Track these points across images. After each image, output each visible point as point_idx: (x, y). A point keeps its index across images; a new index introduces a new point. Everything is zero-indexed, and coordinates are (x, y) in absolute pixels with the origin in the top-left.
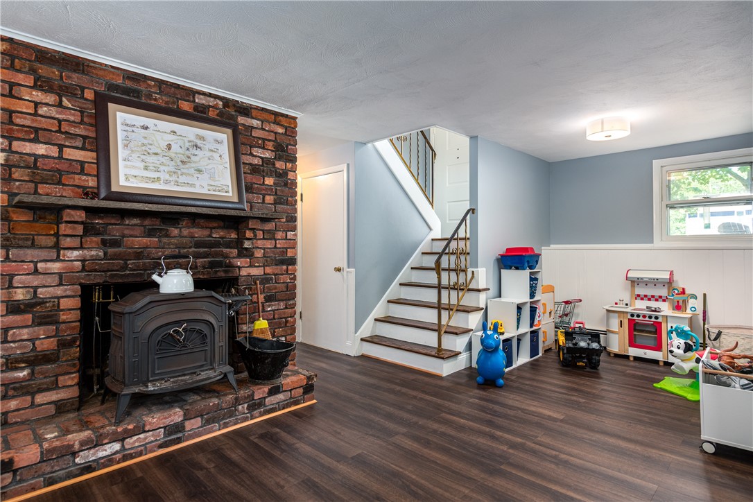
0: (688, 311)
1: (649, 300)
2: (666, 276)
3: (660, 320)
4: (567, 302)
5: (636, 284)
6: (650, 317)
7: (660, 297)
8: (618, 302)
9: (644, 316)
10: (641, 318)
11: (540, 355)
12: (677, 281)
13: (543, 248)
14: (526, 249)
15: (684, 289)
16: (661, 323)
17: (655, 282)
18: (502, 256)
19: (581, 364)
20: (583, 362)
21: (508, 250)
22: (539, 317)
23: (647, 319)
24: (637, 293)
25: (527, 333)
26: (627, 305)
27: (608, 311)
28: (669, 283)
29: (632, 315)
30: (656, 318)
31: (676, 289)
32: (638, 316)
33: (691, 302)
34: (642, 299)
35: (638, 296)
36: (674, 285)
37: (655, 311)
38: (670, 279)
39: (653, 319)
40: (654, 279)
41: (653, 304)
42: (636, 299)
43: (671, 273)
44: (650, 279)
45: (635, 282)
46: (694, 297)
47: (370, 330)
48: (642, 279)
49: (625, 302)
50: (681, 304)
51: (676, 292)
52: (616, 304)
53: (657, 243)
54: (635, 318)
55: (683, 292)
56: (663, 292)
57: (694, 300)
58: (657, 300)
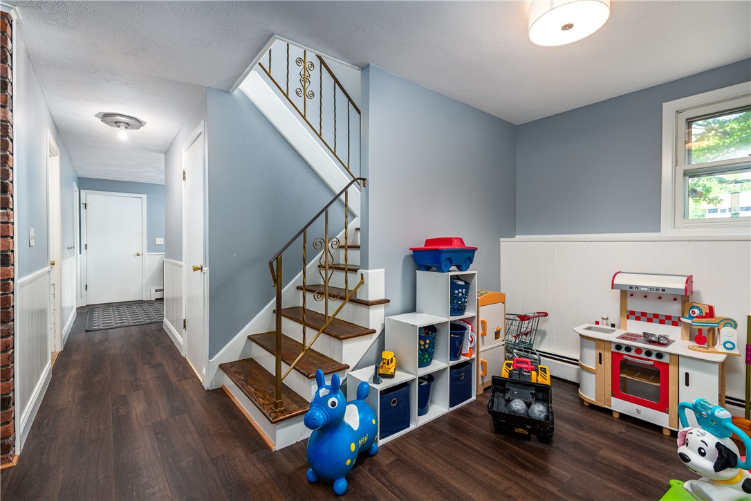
0: (719, 347)
1: (650, 320)
2: (680, 285)
3: (666, 360)
4: (523, 318)
5: (629, 296)
6: (649, 353)
7: (669, 318)
8: (600, 321)
9: (639, 350)
10: (633, 353)
11: (474, 398)
12: (698, 293)
13: (501, 239)
14: (448, 241)
15: (711, 308)
16: (667, 365)
17: (660, 294)
18: (415, 250)
19: (521, 430)
20: (525, 429)
21: (428, 242)
22: (471, 342)
23: (643, 355)
24: (630, 308)
25: (445, 369)
26: (613, 326)
27: (582, 336)
28: (685, 298)
29: (618, 347)
30: (660, 355)
31: (697, 308)
32: (628, 349)
33: (726, 333)
34: (638, 319)
35: (632, 313)
36: (693, 299)
37: (657, 343)
38: (686, 290)
39: (653, 358)
40: (657, 289)
41: (656, 329)
42: (628, 318)
43: (689, 280)
44: (651, 288)
45: (627, 293)
46: (732, 323)
47: (240, 351)
48: (637, 288)
49: (611, 322)
50: (705, 334)
51: (697, 311)
52: (597, 323)
53: (667, 229)
54: (623, 351)
55: (711, 313)
56: (674, 309)
57: (731, 329)
58: (662, 322)
